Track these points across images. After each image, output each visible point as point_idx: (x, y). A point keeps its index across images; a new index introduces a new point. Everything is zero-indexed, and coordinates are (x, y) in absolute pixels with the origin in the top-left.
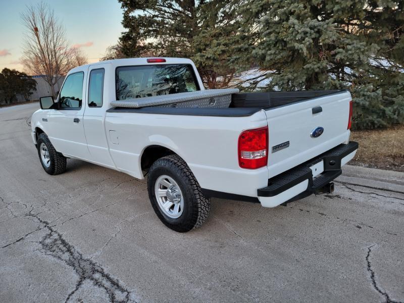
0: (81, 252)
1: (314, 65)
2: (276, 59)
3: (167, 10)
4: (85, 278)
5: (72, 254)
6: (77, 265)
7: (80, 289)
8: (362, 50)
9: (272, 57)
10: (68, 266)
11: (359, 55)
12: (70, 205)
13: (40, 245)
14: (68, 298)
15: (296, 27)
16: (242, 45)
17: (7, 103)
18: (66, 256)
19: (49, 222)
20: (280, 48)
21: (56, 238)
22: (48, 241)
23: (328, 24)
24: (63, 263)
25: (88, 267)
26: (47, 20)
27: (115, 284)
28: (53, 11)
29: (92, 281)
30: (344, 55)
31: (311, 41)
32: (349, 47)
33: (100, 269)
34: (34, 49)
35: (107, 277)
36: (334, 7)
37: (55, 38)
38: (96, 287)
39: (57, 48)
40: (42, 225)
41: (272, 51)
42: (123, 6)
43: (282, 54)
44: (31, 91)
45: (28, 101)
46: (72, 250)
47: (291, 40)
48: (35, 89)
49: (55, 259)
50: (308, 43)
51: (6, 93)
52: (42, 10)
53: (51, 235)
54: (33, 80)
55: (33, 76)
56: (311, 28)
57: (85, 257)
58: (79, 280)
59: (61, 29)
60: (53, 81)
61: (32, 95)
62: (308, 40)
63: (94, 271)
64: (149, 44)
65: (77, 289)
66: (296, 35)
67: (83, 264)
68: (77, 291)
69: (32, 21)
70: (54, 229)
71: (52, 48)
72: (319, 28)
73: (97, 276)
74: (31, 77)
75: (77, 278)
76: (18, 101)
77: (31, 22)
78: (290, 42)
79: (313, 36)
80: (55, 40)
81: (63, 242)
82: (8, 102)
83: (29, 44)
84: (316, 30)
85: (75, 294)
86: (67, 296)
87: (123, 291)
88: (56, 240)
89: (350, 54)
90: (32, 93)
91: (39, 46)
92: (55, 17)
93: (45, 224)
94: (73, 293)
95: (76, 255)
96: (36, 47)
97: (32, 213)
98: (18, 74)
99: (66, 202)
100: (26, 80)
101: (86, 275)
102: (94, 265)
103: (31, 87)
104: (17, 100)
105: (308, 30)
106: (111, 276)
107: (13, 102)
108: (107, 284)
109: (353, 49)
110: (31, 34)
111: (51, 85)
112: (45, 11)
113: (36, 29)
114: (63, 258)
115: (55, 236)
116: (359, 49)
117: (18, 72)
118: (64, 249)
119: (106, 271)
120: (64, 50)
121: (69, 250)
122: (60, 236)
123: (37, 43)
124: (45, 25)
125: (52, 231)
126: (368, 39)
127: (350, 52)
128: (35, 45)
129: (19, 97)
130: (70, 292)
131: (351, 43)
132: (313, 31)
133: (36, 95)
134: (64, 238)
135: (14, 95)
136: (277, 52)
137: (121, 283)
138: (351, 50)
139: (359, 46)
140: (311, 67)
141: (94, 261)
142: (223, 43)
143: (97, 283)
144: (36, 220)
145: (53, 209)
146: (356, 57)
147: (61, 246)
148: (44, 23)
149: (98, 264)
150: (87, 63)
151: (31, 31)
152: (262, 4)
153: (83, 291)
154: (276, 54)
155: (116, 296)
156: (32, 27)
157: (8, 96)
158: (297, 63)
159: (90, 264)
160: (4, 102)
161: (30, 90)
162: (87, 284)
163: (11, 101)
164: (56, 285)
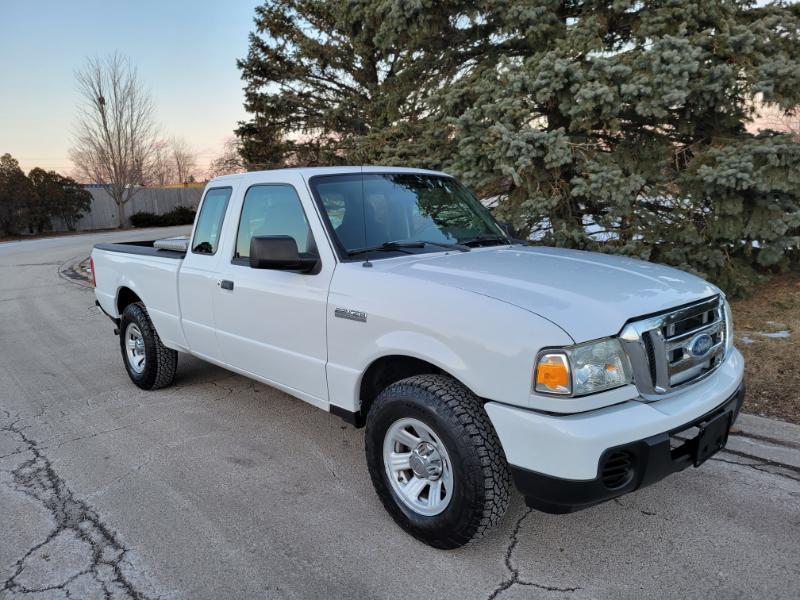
0: (72, 490)
1: (539, 202)
2: (477, 186)
3: (330, 84)
4: (65, 527)
5: (57, 491)
6: (59, 507)
7: (52, 542)
8: (616, 182)
9: (471, 182)
10: (45, 509)
11: (610, 192)
12: (83, 417)
13: (12, 477)
14: (29, 554)
15: (505, 138)
16: (430, 159)
17: (32, 232)
18: (49, 494)
19: (38, 441)
20: (485, 168)
21: (41, 466)
22: (27, 471)
23: (556, 136)
24: (39, 504)
25: (75, 511)
26: (122, 84)
27: (110, 539)
28: (136, 69)
29: (75, 532)
30: (583, 188)
31: (530, 162)
32: (593, 177)
33: (93, 516)
34: (93, 134)
35: (101, 528)
36: (570, 109)
37: (135, 118)
38: (79, 541)
39: (137, 136)
40: (26, 445)
41: (472, 174)
42: (245, 76)
43: (486, 180)
44: (80, 212)
45: (72, 231)
46: (60, 486)
47: (500, 158)
48: (88, 209)
49: (29, 498)
50: (523, 166)
51: (32, 213)
52: (115, 67)
53: (34, 461)
54: (86, 192)
55: (87, 185)
56: (528, 142)
57: (76, 498)
58: (55, 529)
59: (148, 102)
60: (125, 196)
61: (82, 219)
62: (525, 161)
63: (84, 517)
64: (288, 141)
65: (47, 541)
66: (507, 149)
67: (69, 506)
68: (46, 545)
69: (96, 86)
70: (42, 453)
71: (129, 135)
72: (541, 141)
73: (86, 525)
74: (82, 186)
75: (52, 525)
76: (54, 230)
77: (92, 86)
78: (497, 161)
79: (533, 154)
80: (135, 122)
81: (51, 474)
82: (35, 231)
83: (86, 125)
84: (537, 144)
85: (41, 548)
86: (28, 551)
87: (117, 547)
88: (39, 470)
89: (595, 189)
90: (82, 216)
91: (103, 130)
92: (137, 80)
93: (30, 445)
94: (39, 546)
95: (64, 493)
96: (98, 132)
97: (15, 426)
98: (59, 180)
99: (78, 412)
100: (73, 192)
101: (69, 522)
102: (87, 509)
103: (80, 205)
104: (51, 227)
105: (523, 144)
106: (107, 527)
107: (44, 231)
108: (96, 536)
109: (600, 181)
110: (92, 108)
111: (118, 204)
112: (120, 69)
113: (102, 101)
114: (40, 497)
115: (41, 464)
116: (611, 181)
117: (60, 177)
118: (49, 483)
119: (101, 520)
120: (150, 140)
121: (55, 486)
122: (48, 464)
123: (100, 125)
124: (119, 94)
125: (38, 455)
126: (639, 163)
127: (593, 185)
128: (96, 128)
129: (56, 223)
130: (35, 544)
131: (597, 169)
132: (531, 146)
133: (87, 219)
134: (53, 467)
135: (48, 219)
136: (479, 176)
137: (120, 537)
138: (596, 182)
139: (610, 176)
140: (532, 206)
141: (89, 503)
142: (399, 152)
143: (82, 535)
144: (18, 437)
145: (51, 423)
146: (604, 194)
147: (45, 480)
148: (117, 90)
149: (93, 509)
150: (195, 166)
151: (91, 103)
152: (461, 94)
153: (55, 545)
154: (477, 178)
155: (104, 555)
156: (95, 97)
157: (35, 219)
158: (516, 195)
159: (82, 507)
160: (28, 230)
161: (77, 211)
162: (67, 535)
163: (40, 228)
164: (17, 534)
